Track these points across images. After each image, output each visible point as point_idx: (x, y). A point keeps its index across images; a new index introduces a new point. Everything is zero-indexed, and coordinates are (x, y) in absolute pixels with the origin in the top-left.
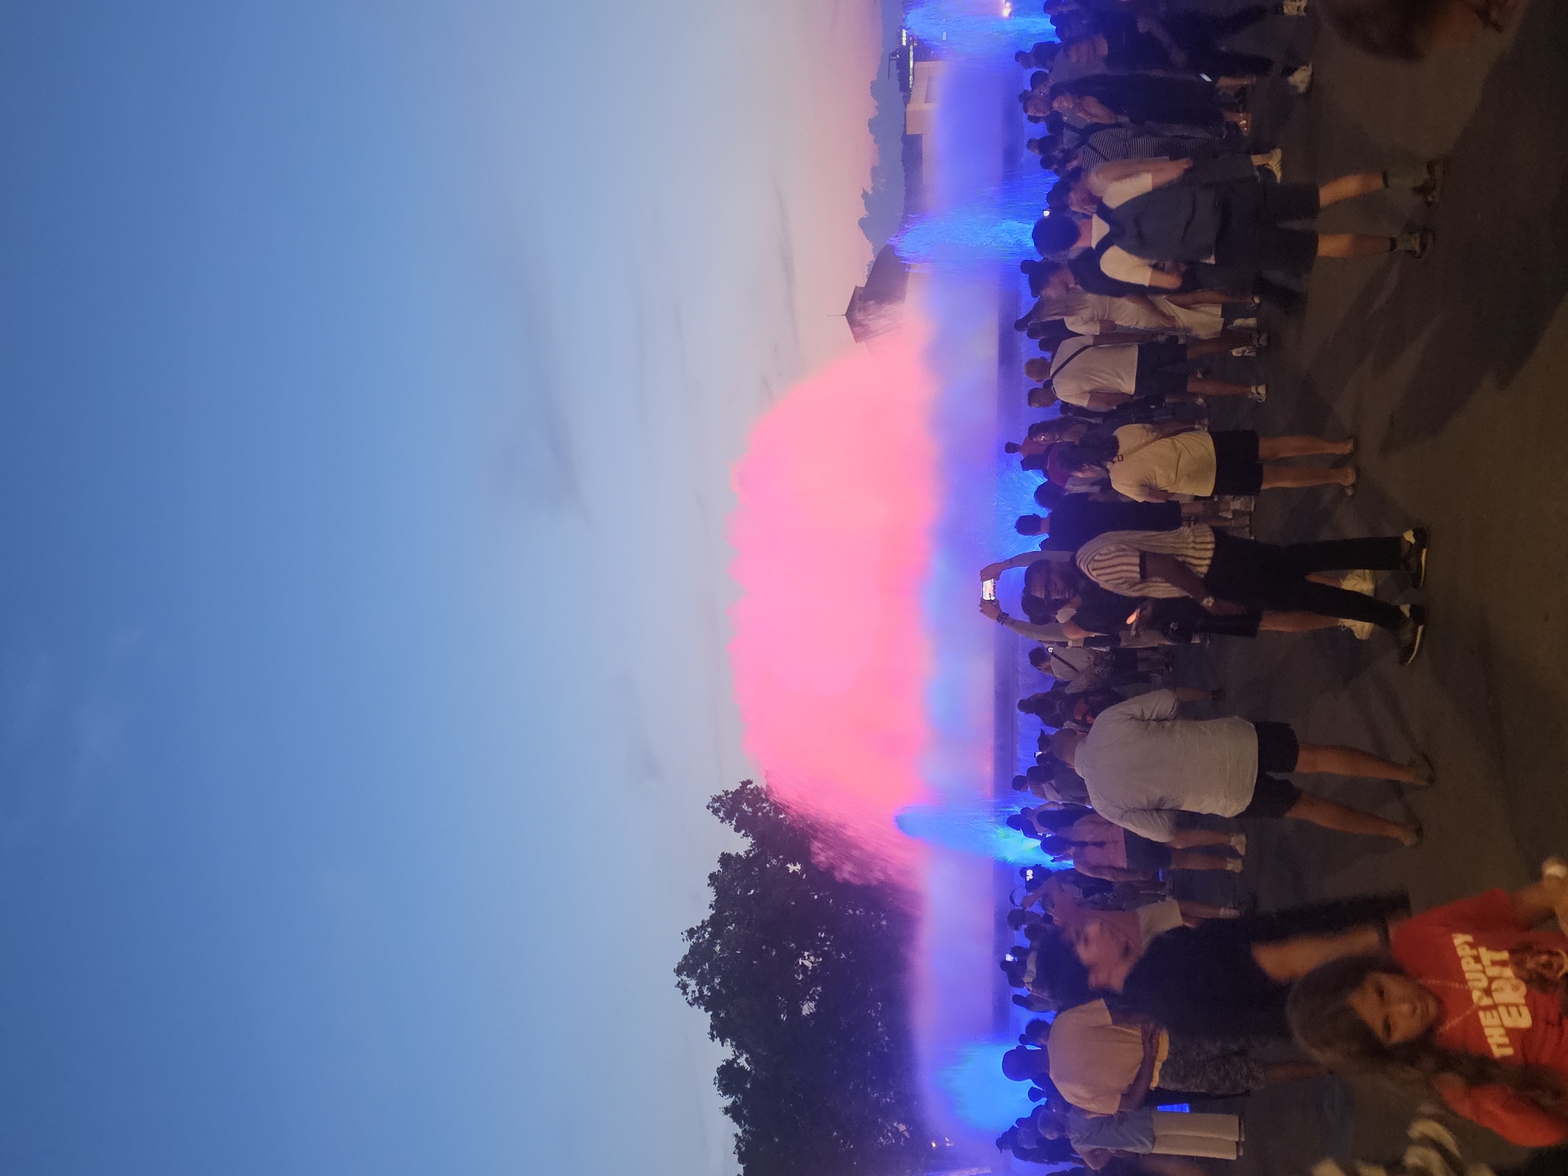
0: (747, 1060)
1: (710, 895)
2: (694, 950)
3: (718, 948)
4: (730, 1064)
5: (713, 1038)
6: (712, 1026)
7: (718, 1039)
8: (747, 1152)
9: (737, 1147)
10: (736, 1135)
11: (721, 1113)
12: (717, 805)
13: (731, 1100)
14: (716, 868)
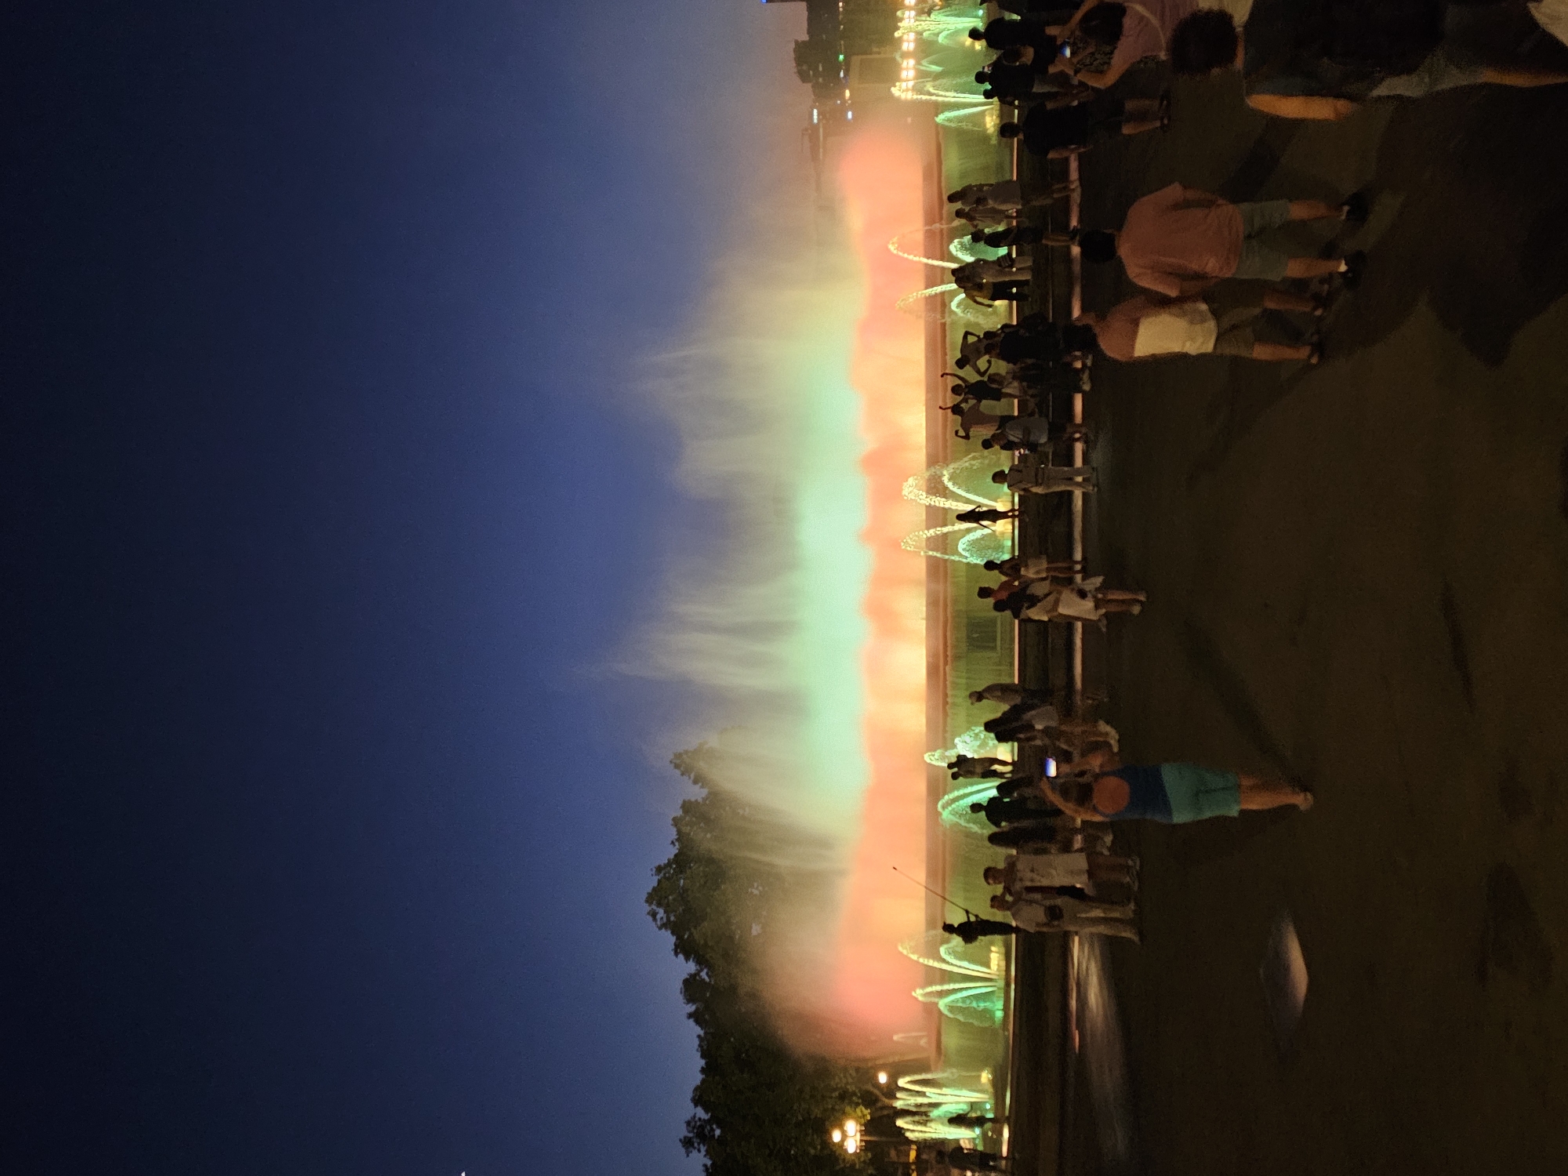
0: (707, 974)
1: (673, 835)
2: (659, 881)
4: (692, 977)
5: (677, 955)
6: (676, 947)
7: (681, 956)
8: (707, 1049)
9: (700, 1046)
11: (684, 1019)
13: (694, 1007)
14: (680, 813)
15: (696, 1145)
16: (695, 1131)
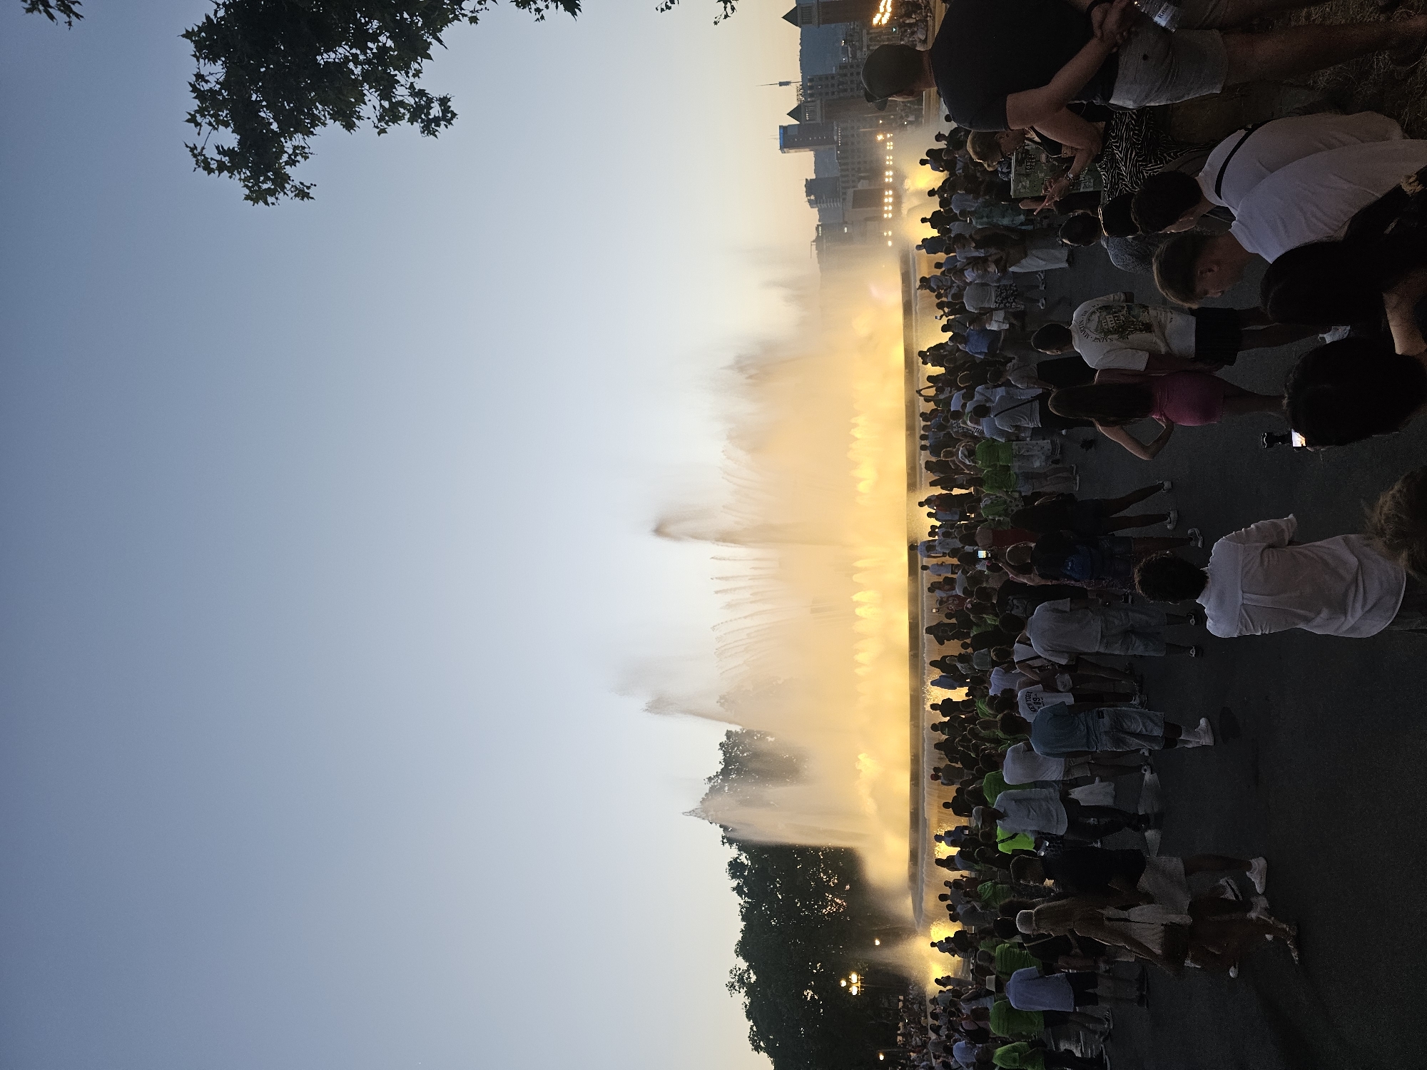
0: (746, 857)
1: (720, 756)
2: (712, 789)
3: (726, 788)
4: (735, 859)
5: (723, 843)
6: (723, 838)
7: (727, 844)
8: (747, 915)
9: (741, 912)
10: (740, 904)
11: (730, 890)
12: (722, 701)
13: (737, 882)
14: (724, 739)
15: (737, 988)
16: (737, 977)
